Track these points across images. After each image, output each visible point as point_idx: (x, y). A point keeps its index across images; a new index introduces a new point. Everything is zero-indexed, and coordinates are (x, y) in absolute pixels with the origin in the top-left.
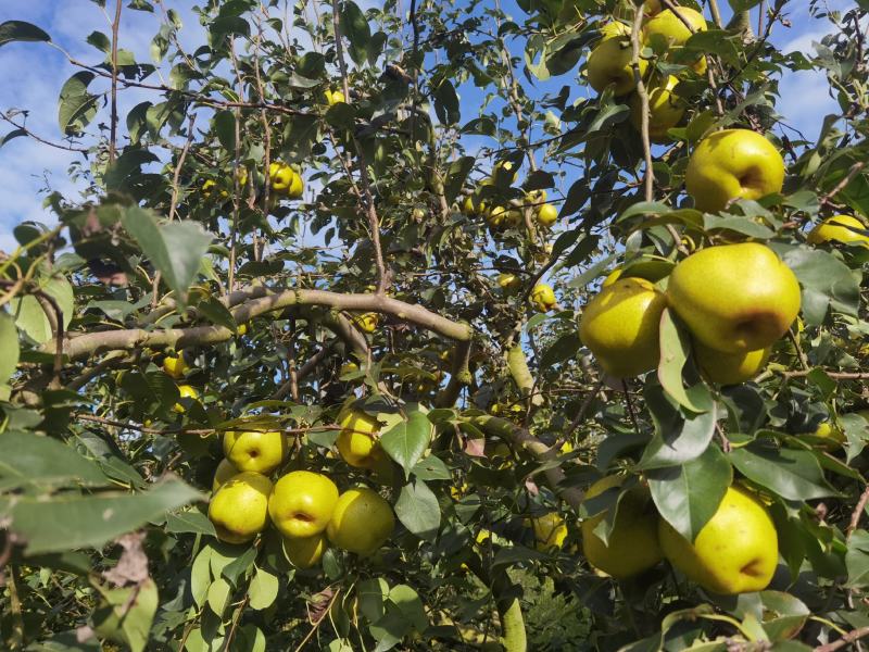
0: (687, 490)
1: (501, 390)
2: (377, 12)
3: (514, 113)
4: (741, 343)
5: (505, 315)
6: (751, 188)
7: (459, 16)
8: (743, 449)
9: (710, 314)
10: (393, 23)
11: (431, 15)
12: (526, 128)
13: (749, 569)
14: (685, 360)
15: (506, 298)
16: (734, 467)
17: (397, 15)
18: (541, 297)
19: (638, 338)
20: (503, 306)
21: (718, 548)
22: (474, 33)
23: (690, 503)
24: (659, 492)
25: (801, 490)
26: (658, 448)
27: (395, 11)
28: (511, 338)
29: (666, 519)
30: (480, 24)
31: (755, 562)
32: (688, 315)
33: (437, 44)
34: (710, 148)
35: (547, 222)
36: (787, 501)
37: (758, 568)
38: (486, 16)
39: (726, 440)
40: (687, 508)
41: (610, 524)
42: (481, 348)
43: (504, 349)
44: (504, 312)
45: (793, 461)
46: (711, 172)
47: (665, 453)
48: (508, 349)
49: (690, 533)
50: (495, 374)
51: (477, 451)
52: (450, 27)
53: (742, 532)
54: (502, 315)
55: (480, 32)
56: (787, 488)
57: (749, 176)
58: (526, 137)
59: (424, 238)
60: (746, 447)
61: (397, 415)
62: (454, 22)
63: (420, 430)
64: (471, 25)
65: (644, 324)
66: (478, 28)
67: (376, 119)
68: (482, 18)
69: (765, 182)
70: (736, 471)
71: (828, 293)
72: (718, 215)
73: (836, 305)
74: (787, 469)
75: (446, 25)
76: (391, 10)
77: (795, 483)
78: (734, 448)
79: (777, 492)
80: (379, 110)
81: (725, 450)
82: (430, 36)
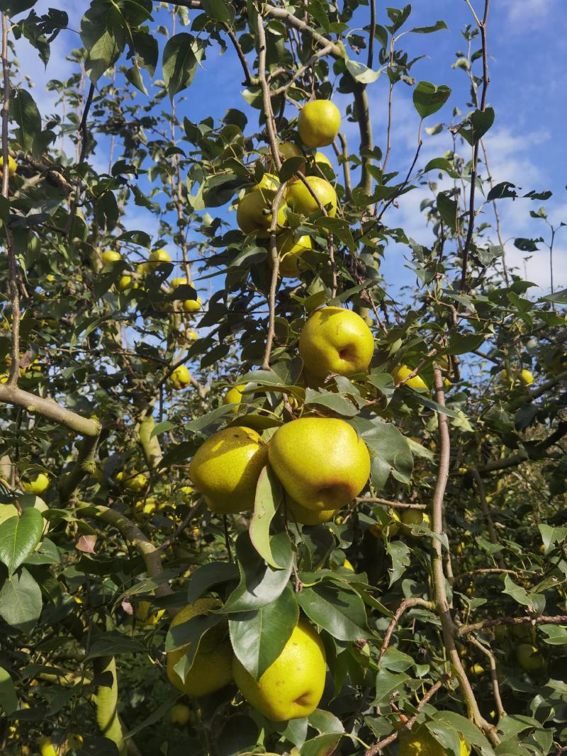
0: (261, 630)
1: (128, 460)
2: (61, 85)
3: (175, 209)
4: (321, 504)
5: (142, 390)
6: (348, 361)
7: (137, 112)
8: (310, 589)
9: (299, 478)
10: (74, 99)
11: (112, 104)
12: (185, 225)
13: (301, 700)
14: (275, 512)
15: (145, 373)
16: (301, 608)
17: (79, 91)
18: (178, 376)
19: (238, 486)
20: (142, 381)
21: (278, 684)
22: (149, 131)
23: (261, 643)
24: (236, 632)
25: (349, 631)
26: (241, 593)
27: (78, 86)
28: (144, 412)
29: (239, 658)
30: (156, 124)
31: (306, 694)
32: (282, 475)
33: (113, 130)
34: (321, 321)
35: (192, 310)
36: (337, 640)
37: (308, 699)
38: (162, 118)
39: (299, 581)
40: (258, 647)
41: (189, 660)
42: (116, 418)
43: (138, 421)
44: (142, 387)
45: (346, 605)
46: (319, 342)
47: (247, 598)
48: (141, 422)
49: (257, 672)
50: (126, 444)
51: (87, 548)
52: (128, 119)
53: (299, 669)
54: (139, 388)
55: (155, 130)
56: (339, 631)
57: (347, 351)
58: (183, 233)
59: (75, 308)
60: (313, 587)
61: (11, 506)
62: (132, 115)
63: (32, 528)
64: (148, 123)
65: (245, 474)
66: (154, 127)
67: (31, 216)
68: (159, 119)
69: (358, 357)
70: (302, 614)
71: (391, 462)
72: (318, 390)
73: (396, 474)
74: (341, 611)
75: (124, 116)
76: (75, 85)
77: (346, 625)
78: (303, 587)
79: (331, 633)
80: (36, 207)
81: (297, 590)
82: (108, 122)
